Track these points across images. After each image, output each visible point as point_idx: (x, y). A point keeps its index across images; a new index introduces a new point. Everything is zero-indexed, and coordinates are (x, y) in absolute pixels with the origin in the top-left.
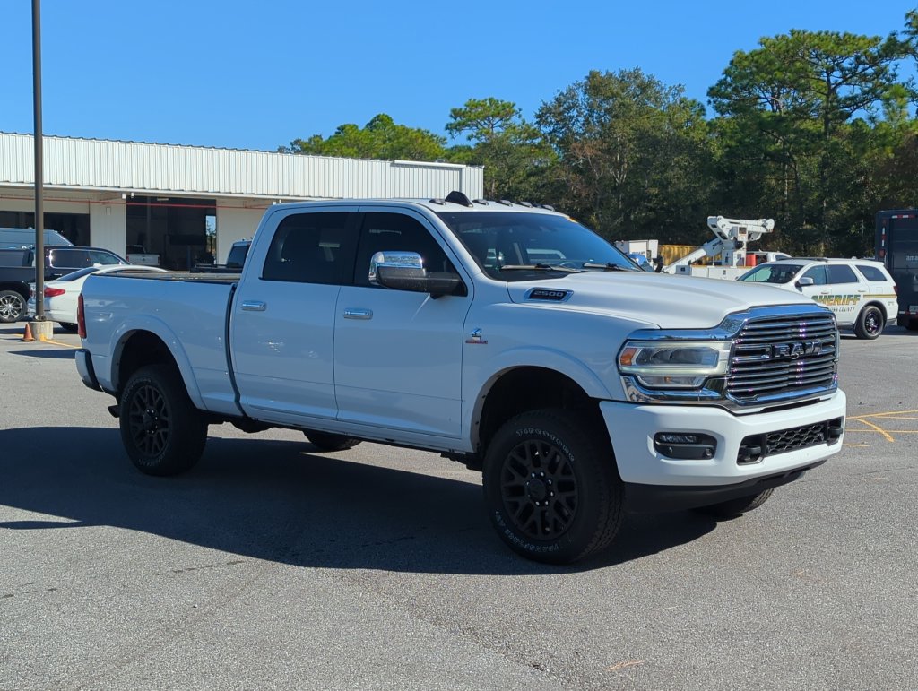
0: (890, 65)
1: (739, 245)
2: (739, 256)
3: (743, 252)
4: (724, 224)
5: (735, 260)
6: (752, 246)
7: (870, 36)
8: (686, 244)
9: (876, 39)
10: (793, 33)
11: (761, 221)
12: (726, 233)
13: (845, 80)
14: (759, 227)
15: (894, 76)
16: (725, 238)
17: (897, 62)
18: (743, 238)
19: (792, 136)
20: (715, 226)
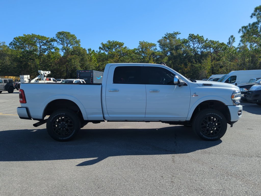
0: (52, 43)
1: (45, 76)
2: (45, 79)
3: (45, 78)
4: (42, 72)
5: (44, 80)
6: (47, 77)
7: (47, 37)
8: (14, 76)
9: (49, 38)
10: (32, 34)
11: (48, 72)
12: (42, 74)
13: (43, 45)
14: (48, 73)
15: (53, 45)
16: (42, 75)
17: (54, 42)
18: (46, 75)
19: (34, 55)
20: (40, 72)
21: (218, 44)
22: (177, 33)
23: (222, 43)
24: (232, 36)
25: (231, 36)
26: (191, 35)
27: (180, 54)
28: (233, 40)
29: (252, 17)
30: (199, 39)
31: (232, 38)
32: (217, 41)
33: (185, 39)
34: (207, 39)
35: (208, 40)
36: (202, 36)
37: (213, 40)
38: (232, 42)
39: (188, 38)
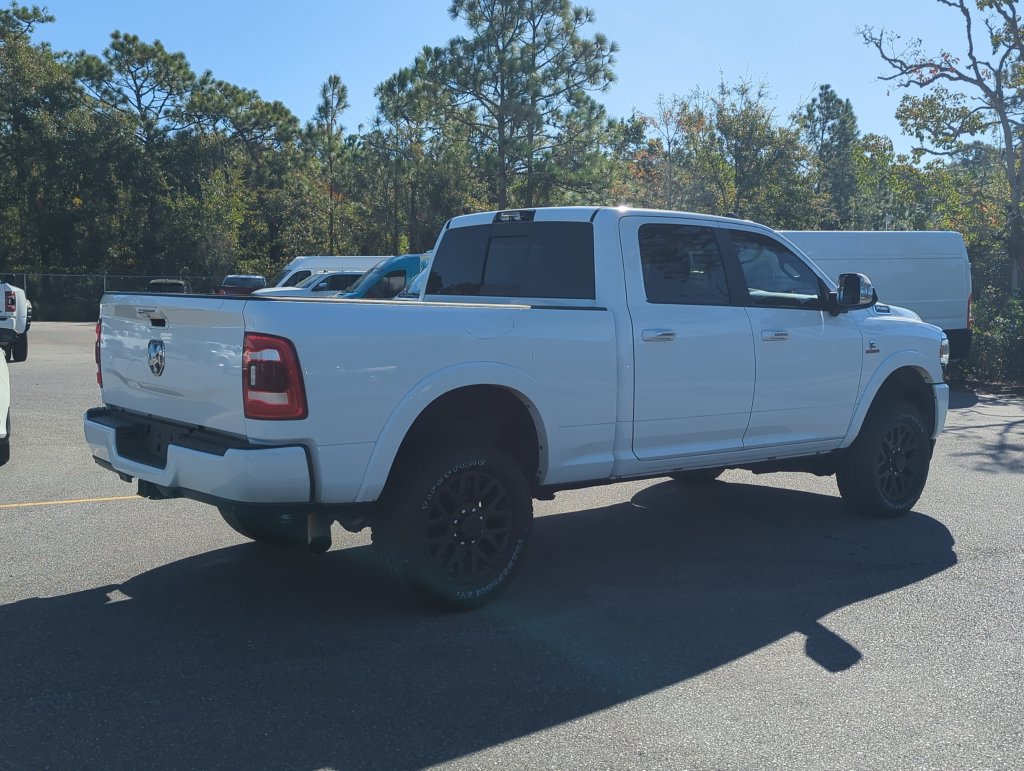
21: (255, 107)
22: (35, 16)
23: (276, 104)
24: (334, 81)
25: (330, 77)
26: (121, 40)
27: (80, 134)
28: (340, 100)
29: (457, 15)
30: (168, 69)
31: (336, 90)
32: (250, 89)
33: (89, 52)
34: (209, 74)
35: (211, 78)
36: (182, 56)
37: (232, 84)
38: (338, 105)
39: (106, 54)
